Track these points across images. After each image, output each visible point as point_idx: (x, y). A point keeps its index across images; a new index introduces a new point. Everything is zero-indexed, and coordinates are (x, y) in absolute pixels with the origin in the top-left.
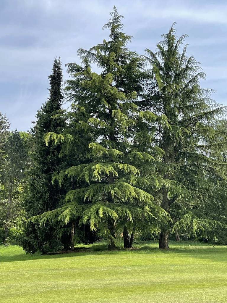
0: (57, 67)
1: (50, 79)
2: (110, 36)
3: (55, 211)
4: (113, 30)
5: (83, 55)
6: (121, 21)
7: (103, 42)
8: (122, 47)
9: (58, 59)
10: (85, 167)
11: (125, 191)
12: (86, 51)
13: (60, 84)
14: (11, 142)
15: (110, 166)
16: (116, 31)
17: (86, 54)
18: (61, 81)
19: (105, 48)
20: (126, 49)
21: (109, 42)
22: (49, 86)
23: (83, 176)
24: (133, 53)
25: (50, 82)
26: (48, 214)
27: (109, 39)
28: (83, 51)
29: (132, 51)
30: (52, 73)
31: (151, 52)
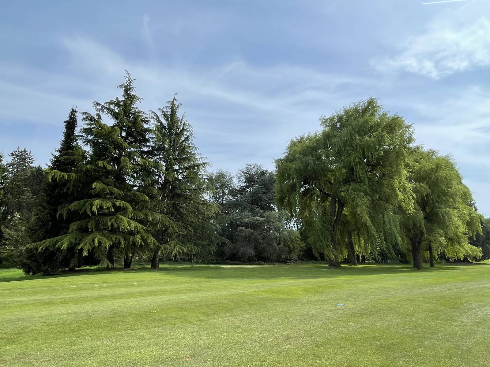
0: (73, 114)
1: (65, 124)
2: (123, 95)
3: (55, 239)
4: (126, 91)
5: (98, 107)
6: (133, 84)
7: (116, 99)
8: (132, 106)
9: (75, 108)
10: (87, 202)
11: (120, 222)
12: (101, 105)
13: (74, 129)
14: (33, 177)
15: (108, 202)
16: (128, 92)
17: (100, 107)
18: (76, 127)
19: (117, 104)
20: (136, 108)
21: (122, 101)
22: (64, 130)
23: (85, 210)
24: (142, 112)
25: (65, 126)
26: (48, 242)
27: (122, 98)
28: (98, 104)
29: (141, 110)
30: (68, 119)
31: (155, 113)
